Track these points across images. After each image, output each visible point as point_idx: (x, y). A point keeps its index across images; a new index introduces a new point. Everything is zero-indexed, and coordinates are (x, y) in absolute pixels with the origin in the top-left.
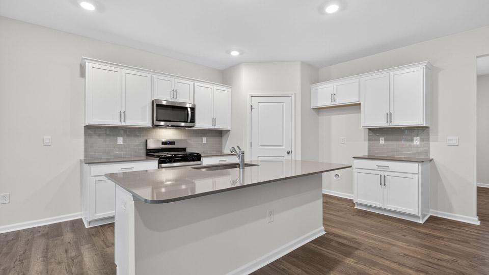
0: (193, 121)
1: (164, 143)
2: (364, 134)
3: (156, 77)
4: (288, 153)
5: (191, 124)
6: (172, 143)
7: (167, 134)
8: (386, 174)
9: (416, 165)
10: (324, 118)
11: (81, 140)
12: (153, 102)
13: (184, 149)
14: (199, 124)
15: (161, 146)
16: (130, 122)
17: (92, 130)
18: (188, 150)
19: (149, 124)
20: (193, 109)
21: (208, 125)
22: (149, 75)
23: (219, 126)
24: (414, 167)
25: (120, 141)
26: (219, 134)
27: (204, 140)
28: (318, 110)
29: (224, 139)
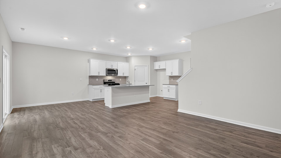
0: (117, 74)
1: (109, 80)
2: (168, 78)
3: (107, 62)
4: (146, 83)
5: (117, 75)
6: (111, 80)
7: (109, 78)
8: (169, 88)
9: (175, 86)
10: (158, 73)
11: (88, 80)
12: (106, 69)
13: (114, 82)
14: (119, 75)
15: (108, 81)
16: (101, 75)
17: (91, 77)
18: (116, 83)
19: (105, 75)
20: (117, 70)
21: (122, 75)
22: (105, 61)
23: (125, 75)
24: (174, 86)
25: (97, 80)
26: (125, 78)
27: (120, 80)
28: (157, 70)
29: (127, 79)
